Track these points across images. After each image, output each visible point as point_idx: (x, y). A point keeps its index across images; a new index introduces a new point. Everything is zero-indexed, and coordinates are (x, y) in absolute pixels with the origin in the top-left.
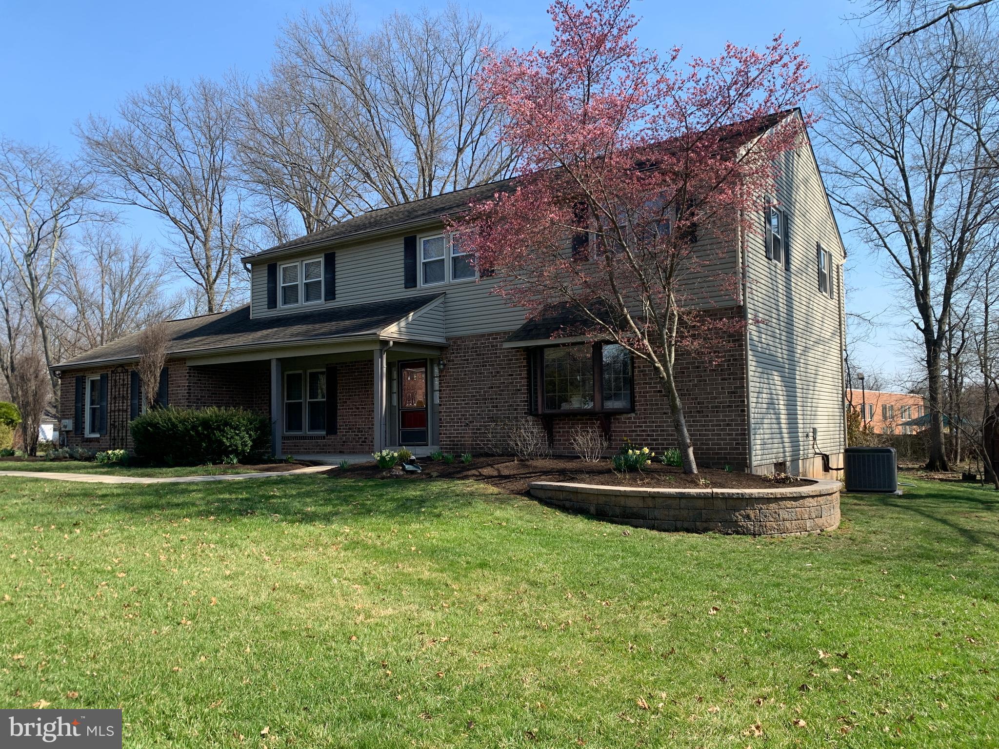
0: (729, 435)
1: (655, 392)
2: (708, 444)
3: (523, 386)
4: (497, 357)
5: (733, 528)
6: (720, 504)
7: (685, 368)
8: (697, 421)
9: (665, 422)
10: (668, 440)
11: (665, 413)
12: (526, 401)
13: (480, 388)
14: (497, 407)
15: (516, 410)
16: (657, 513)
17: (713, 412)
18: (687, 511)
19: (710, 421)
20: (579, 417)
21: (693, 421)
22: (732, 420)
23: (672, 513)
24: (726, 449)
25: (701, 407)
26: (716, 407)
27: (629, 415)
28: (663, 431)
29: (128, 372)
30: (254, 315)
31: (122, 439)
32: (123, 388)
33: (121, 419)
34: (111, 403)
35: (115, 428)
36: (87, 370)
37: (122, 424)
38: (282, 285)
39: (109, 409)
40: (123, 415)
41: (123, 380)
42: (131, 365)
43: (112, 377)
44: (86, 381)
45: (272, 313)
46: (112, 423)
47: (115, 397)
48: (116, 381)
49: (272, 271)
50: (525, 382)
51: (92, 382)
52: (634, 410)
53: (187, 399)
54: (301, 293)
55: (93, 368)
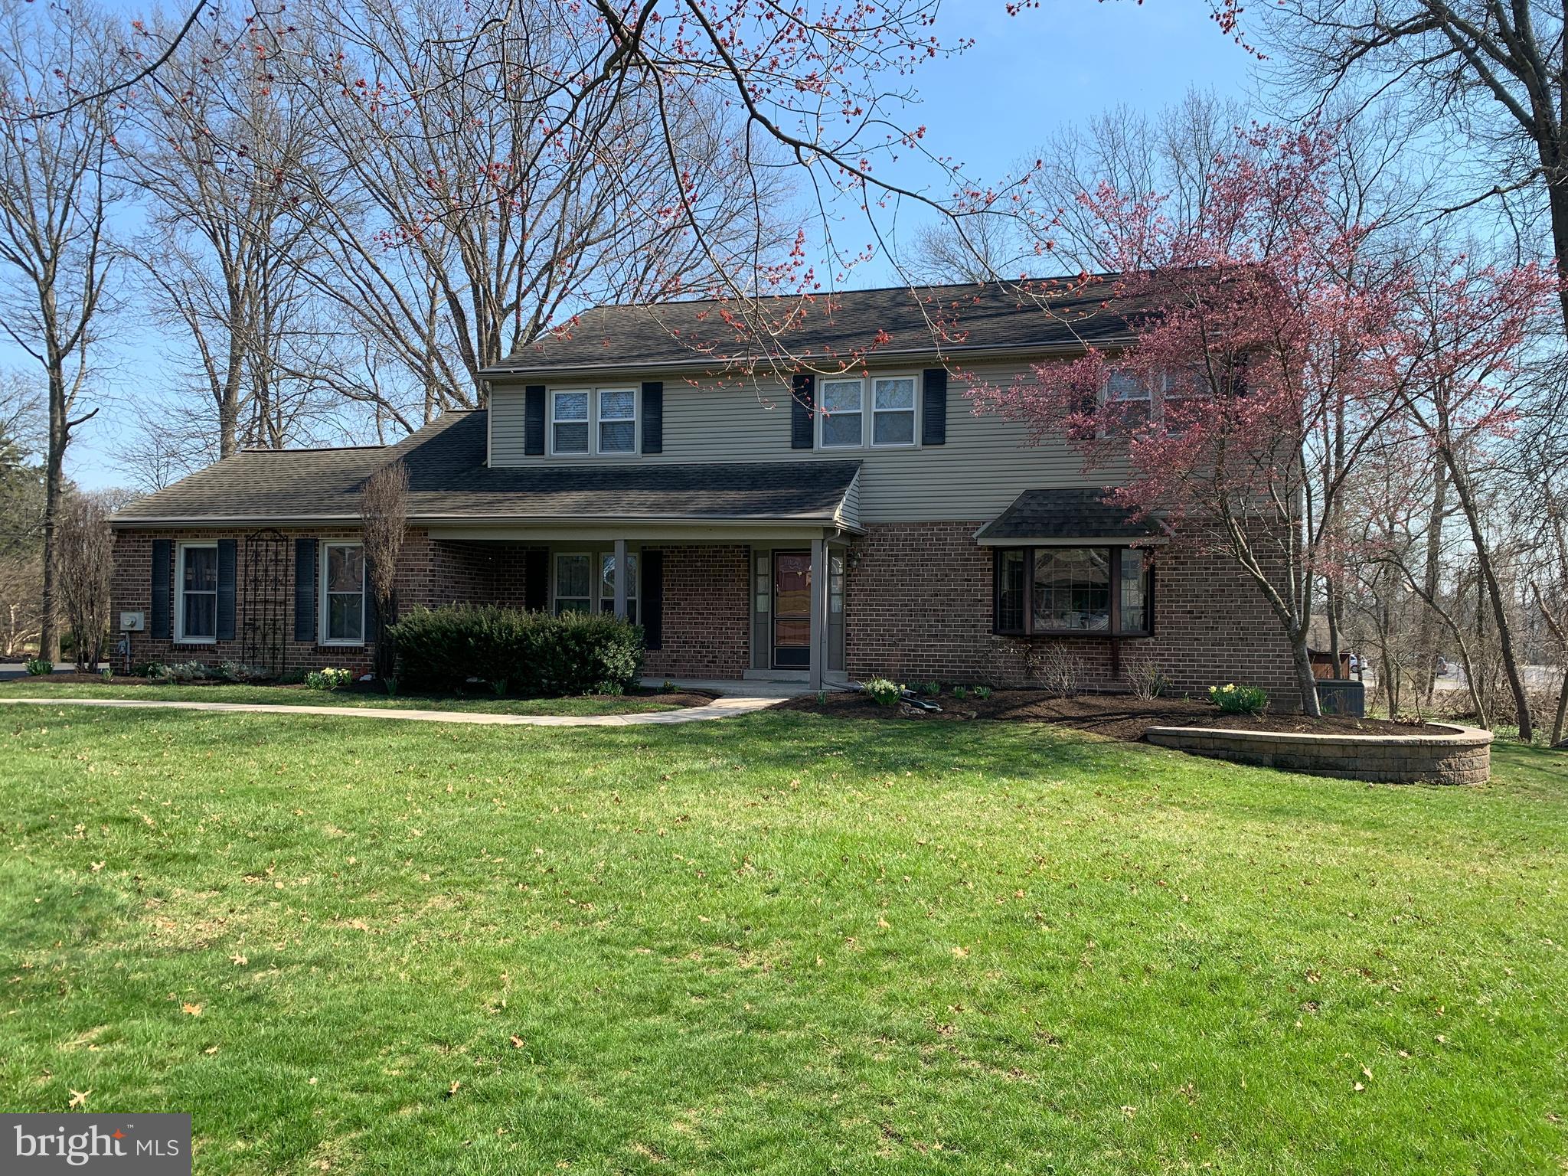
0: (1279, 668)
1: (1183, 612)
2: (1252, 678)
3: (988, 595)
4: (945, 555)
5: (1436, 778)
6: (1425, 752)
7: (1227, 585)
8: (1240, 651)
9: (1196, 650)
10: (1200, 672)
11: (1196, 639)
12: (991, 616)
13: (916, 595)
14: (943, 621)
15: (974, 626)
16: (1358, 763)
17: (1261, 640)
18: (1391, 761)
19: (1256, 651)
20: (1072, 640)
21: (1234, 650)
22: (1284, 651)
23: (1376, 762)
24: (1275, 684)
25: (1244, 634)
26: (1264, 634)
27: (1146, 640)
28: (1193, 661)
29: (287, 541)
30: (495, 462)
31: (274, 648)
32: (277, 565)
33: (270, 615)
34: (245, 590)
35: (255, 629)
36: (181, 531)
37: (274, 625)
38: (554, 421)
39: (240, 599)
40: (275, 610)
41: (277, 553)
42: (298, 529)
43: (247, 546)
44: (176, 549)
45: (535, 462)
46: (247, 621)
47: (256, 580)
48: (257, 554)
49: (536, 398)
50: (989, 590)
51: (188, 551)
52: (1152, 634)
53: (430, 591)
54: (594, 437)
55: (199, 530)
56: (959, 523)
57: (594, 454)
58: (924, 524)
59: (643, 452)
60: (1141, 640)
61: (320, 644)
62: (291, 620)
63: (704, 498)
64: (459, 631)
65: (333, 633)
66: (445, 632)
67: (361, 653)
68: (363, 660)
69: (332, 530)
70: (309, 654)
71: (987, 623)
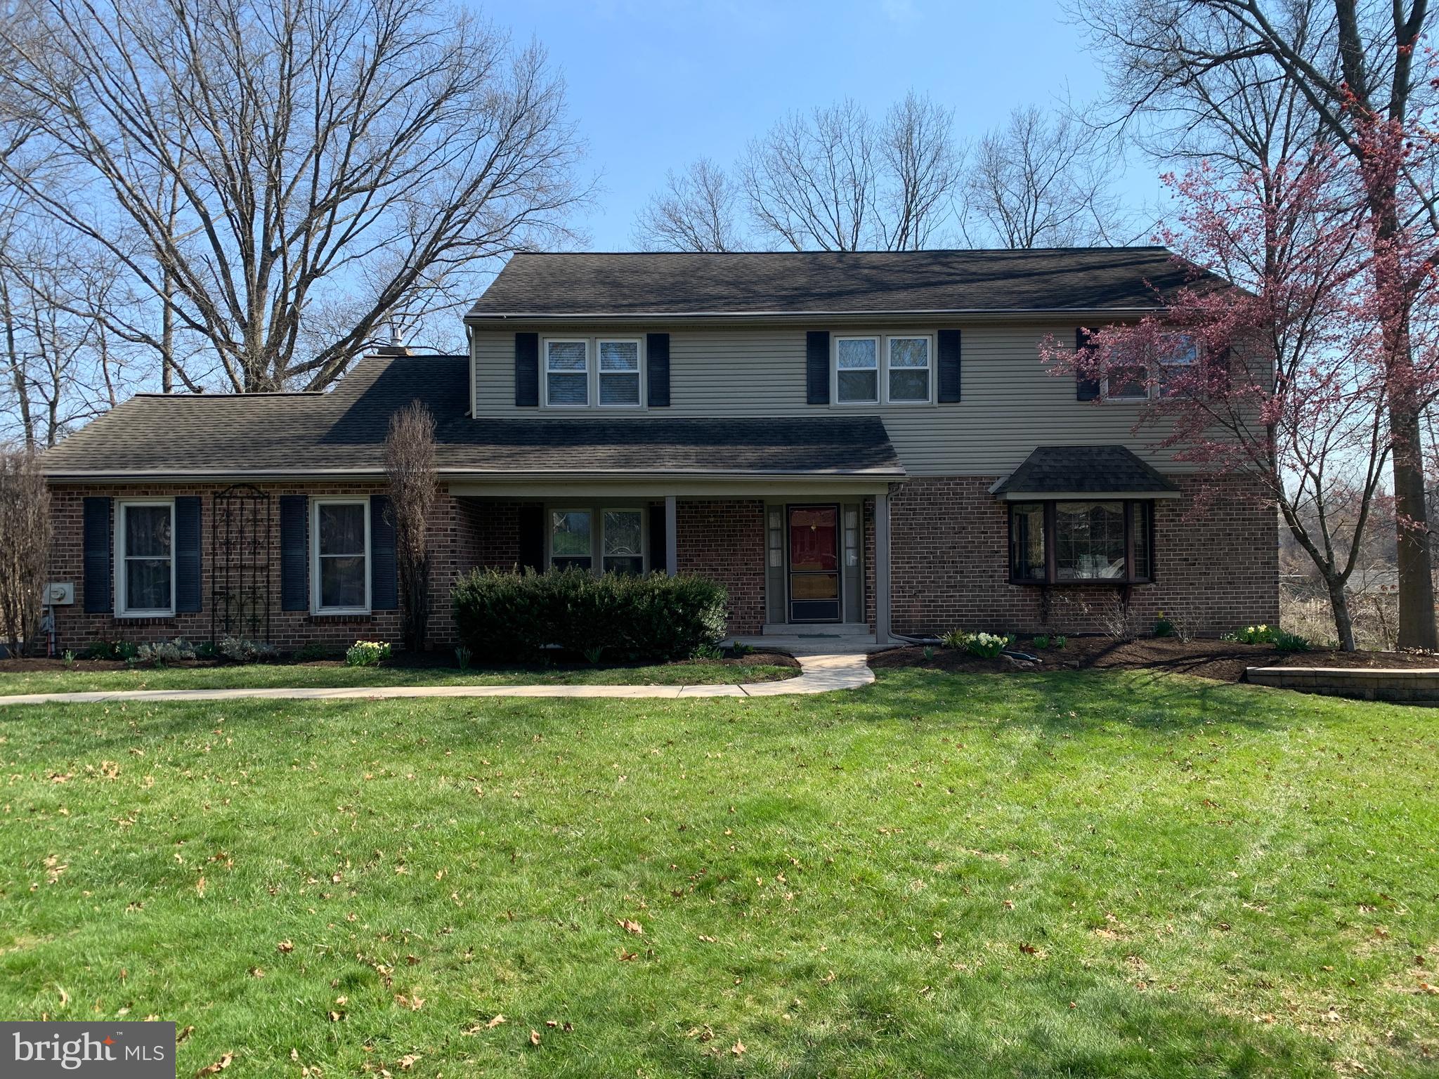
1: (1180, 560)
3: (1003, 547)
4: (962, 508)
8: (1228, 593)
9: (1191, 594)
10: (1195, 613)
11: (1191, 584)
12: (1007, 566)
13: (934, 548)
14: (962, 572)
15: (991, 577)
17: (1246, 583)
19: (1241, 593)
21: (1224, 593)
22: (1265, 592)
26: (1249, 578)
27: (1148, 586)
28: (1189, 604)
29: (268, 497)
30: (480, 413)
31: (254, 619)
32: (255, 525)
33: (248, 581)
34: (214, 554)
35: (228, 599)
36: (123, 487)
37: (254, 593)
38: (548, 371)
39: (207, 563)
40: (254, 576)
41: (255, 512)
42: (283, 485)
43: (215, 504)
44: (115, 508)
45: (527, 414)
46: (217, 590)
47: (228, 542)
48: (228, 513)
49: (527, 346)
50: (1005, 542)
51: (128, 509)
52: (1153, 580)
53: (453, 552)
54: (594, 389)
55: (148, 486)
56: (975, 478)
57: (595, 406)
58: (940, 479)
59: (650, 405)
60: (1143, 586)
61: (313, 614)
62: (276, 588)
63: (748, 453)
64: (552, 596)
65: (326, 601)
66: (533, 598)
67: (367, 622)
68: (370, 630)
69: (327, 486)
70: (301, 625)
71: (1002, 573)
